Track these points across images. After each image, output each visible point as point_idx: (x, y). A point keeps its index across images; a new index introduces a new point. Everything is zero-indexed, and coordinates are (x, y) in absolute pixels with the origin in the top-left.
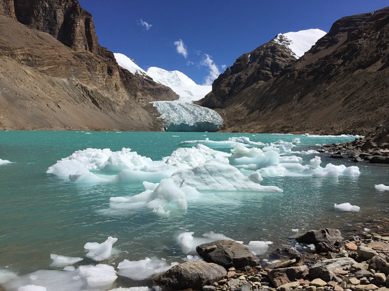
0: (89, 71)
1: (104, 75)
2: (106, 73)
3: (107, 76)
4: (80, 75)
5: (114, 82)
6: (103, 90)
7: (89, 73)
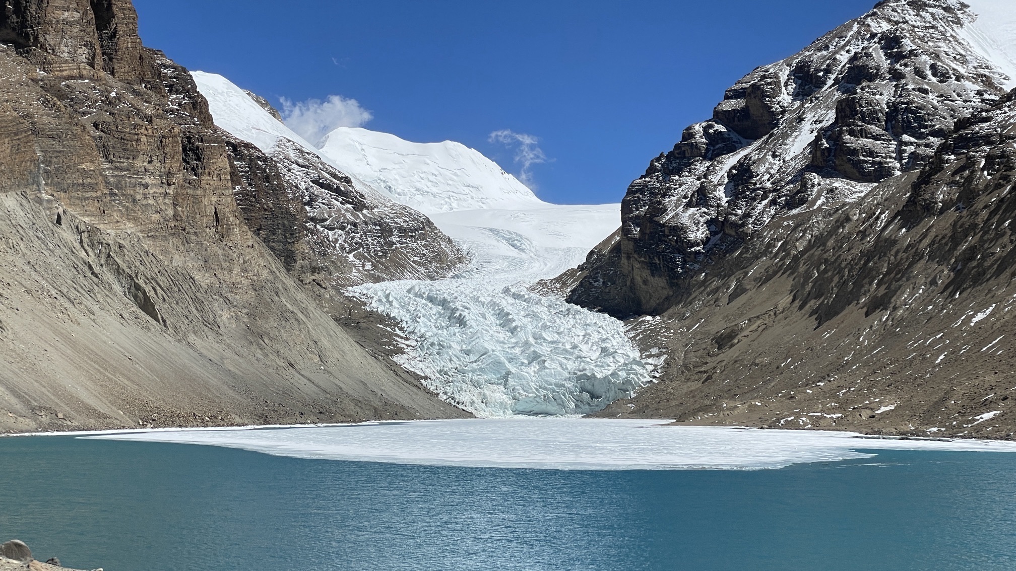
0: (106, 157)
1: (169, 174)
2: (175, 163)
3: (179, 177)
4: (71, 178)
5: (209, 202)
6: (164, 238)
7: (106, 165)
